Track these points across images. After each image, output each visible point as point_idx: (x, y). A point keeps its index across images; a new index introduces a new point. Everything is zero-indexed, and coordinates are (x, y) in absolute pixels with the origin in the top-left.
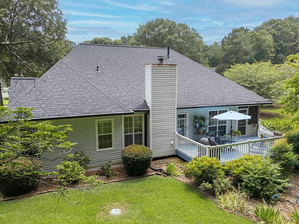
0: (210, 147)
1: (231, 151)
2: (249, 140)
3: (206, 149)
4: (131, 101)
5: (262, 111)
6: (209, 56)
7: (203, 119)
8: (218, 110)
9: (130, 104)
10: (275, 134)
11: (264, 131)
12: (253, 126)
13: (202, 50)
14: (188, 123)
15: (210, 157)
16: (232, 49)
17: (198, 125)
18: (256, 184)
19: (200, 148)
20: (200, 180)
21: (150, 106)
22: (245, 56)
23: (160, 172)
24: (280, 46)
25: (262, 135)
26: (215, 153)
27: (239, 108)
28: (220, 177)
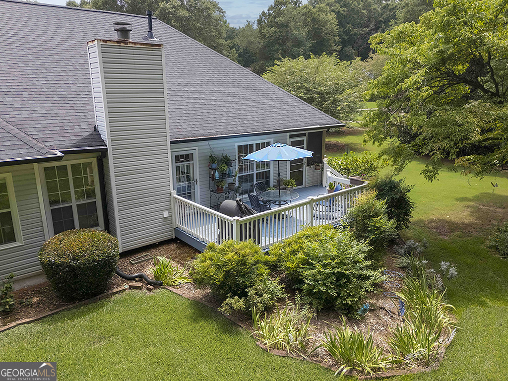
0: (241, 219)
1: (279, 219)
2: (311, 197)
3: (232, 225)
4: (58, 128)
5: (328, 140)
6: (238, 48)
7: (227, 161)
8: (254, 143)
9: (57, 135)
10: (354, 182)
11: (334, 176)
12: (316, 169)
13: (224, 35)
14: (197, 171)
15: (241, 240)
16: (275, 36)
17: (217, 174)
18: (327, 286)
19: (221, 223)
20: (222, 292)
21: (107, 140)
22: (295, 47)
23: (139, 281)
24: (347, 33)
25: (331, 185)
26: (250, 229)
27: (291, 136)
28: (261, 281)
